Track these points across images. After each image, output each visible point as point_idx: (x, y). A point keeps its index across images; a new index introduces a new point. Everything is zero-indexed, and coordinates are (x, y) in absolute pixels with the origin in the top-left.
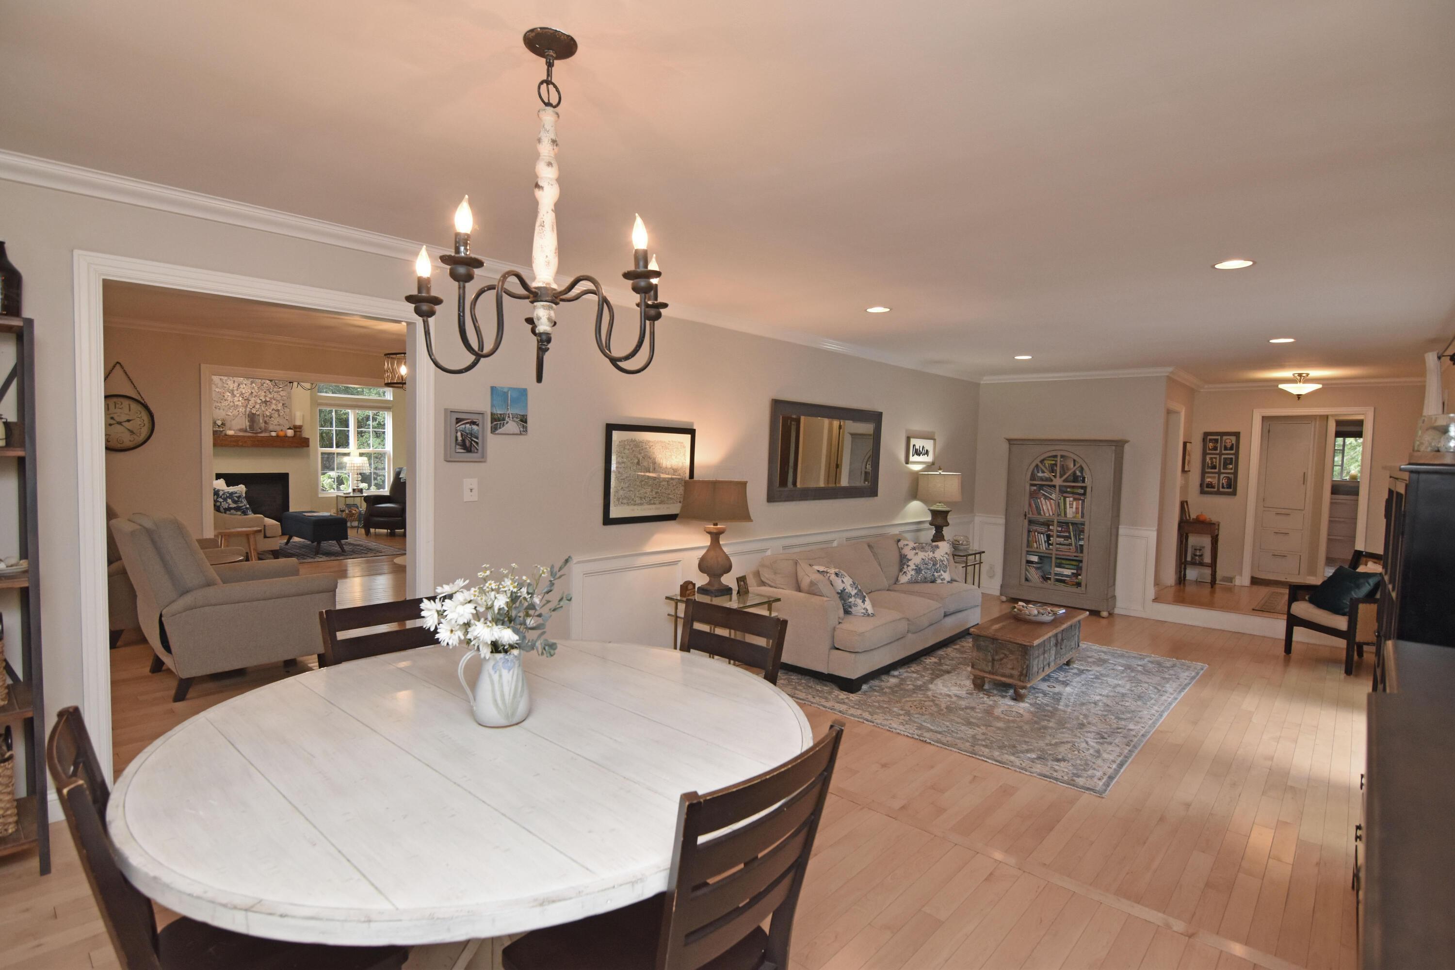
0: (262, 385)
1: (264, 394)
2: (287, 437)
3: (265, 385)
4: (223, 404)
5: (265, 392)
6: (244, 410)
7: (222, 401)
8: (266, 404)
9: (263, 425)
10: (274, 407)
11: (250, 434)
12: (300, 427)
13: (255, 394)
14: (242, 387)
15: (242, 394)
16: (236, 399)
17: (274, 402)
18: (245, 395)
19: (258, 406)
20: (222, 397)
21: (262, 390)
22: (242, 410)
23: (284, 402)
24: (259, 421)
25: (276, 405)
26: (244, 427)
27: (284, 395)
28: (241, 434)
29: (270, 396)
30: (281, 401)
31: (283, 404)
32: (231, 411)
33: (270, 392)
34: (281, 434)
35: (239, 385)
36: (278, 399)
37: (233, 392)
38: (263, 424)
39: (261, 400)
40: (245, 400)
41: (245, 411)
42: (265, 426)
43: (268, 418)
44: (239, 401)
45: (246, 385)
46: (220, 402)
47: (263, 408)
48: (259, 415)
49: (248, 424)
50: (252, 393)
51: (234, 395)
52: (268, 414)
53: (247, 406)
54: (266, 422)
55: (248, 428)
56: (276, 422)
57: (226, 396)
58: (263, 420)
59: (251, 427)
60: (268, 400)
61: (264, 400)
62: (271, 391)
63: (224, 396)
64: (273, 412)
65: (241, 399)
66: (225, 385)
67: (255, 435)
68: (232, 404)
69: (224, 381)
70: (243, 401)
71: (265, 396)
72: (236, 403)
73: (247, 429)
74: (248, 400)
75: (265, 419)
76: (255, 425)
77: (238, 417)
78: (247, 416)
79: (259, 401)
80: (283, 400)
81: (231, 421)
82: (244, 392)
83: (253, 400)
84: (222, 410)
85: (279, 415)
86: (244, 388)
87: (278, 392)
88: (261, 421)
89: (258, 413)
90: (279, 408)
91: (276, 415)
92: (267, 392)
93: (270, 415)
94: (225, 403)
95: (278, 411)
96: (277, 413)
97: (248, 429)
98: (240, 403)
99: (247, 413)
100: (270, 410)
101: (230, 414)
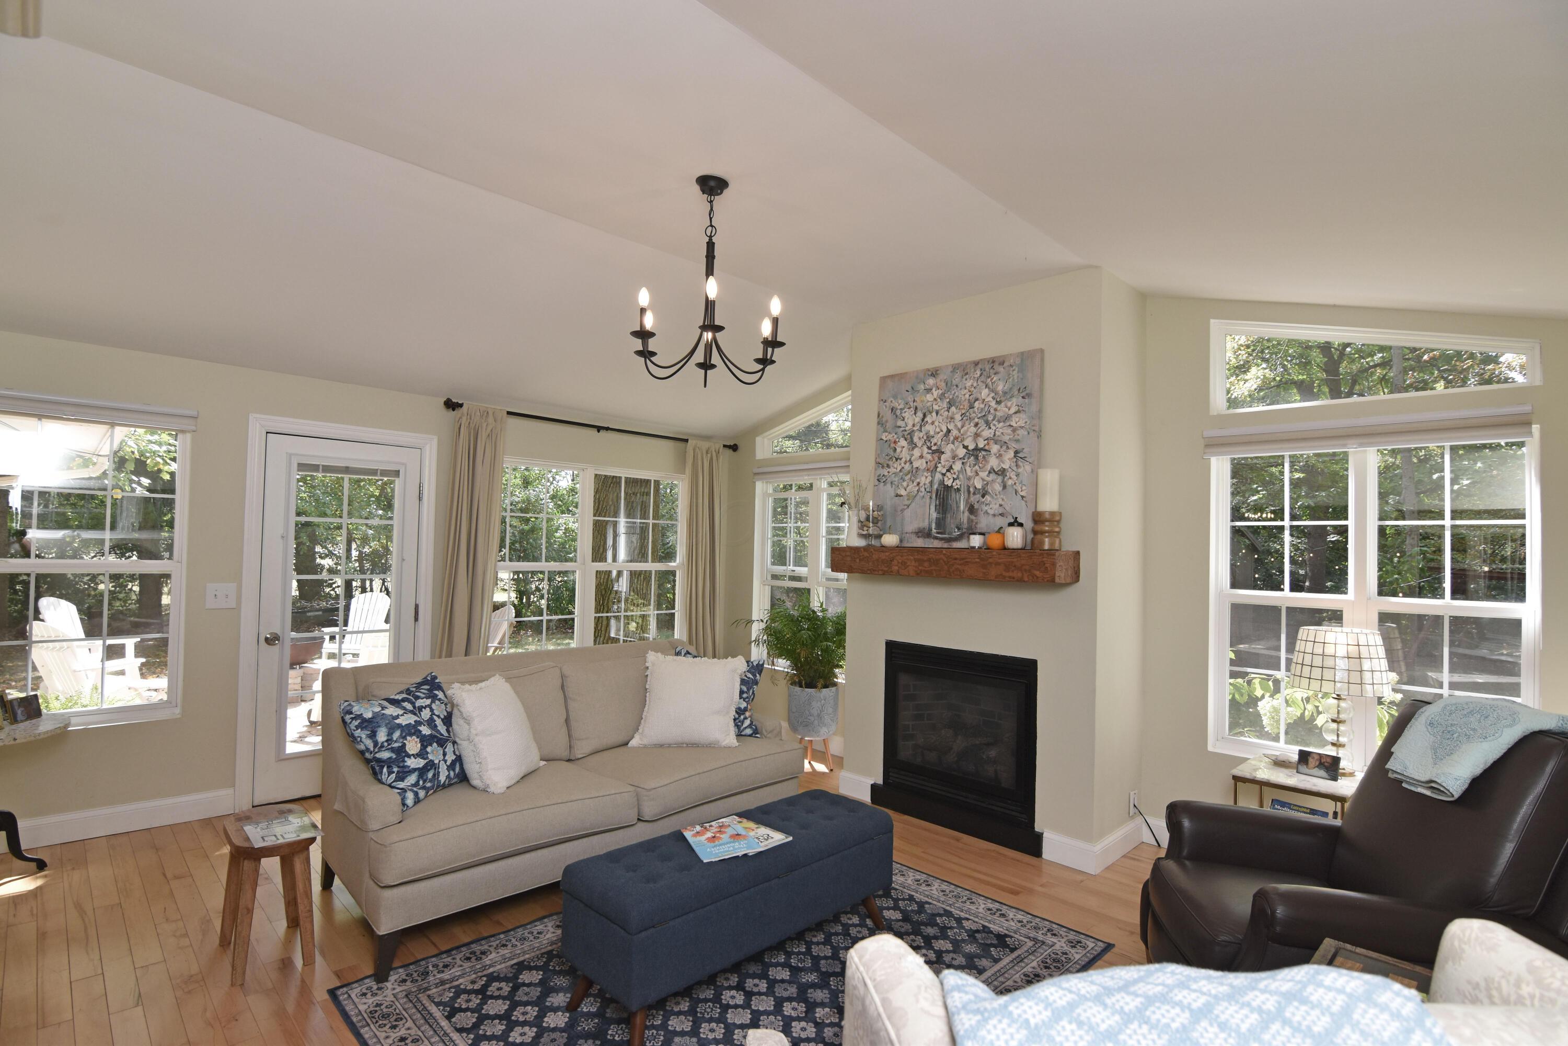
0: (972, 407)
1: (973, 429)
2: (1005, 548)
3: (976, 404)
4: (892, 470)
5: (976, 425)
6: (929, 479)
7: (891, 463)
8: (977, 458)
9: (964, 517)
10: (993, 462)
11: (937, 544)
12: (1054, 519)
13: (955, 432)
14: (930, 421)
15: (929, 438)
16: (917, 453)
17: (995, 448)
18: (934, 441)
19: (957, 466)
20: (892, 453)
21: (971, 419)
22: (925, 479)
23: (1017, 446)
24: (958, 507)
25: (999, 456)
26: (925, 524)
27: (1021, 423)
28: (920, 543)
29: (987, 433)
30: (1013, 445)
31: (1016, 452)
32: (905, 484)
33: (988, 424)
34: (995, 541)
35: (925, 416)
36: (1006, 438)
37: (912, 438)
38: (967, 514)
39: (966, 447)
40: (934, 452)
41: (931, 483)
42: (969, 520)
43: (978, 496)
44: (921, 457)
45: (937, 413)
46: (888, 466)
47: (968, 469)
48: (958, 490)
49: (934, 515)
50: (949, 431)
51: (913, 446)
52: (979, 486)
53: (936, 467)
54: (972, 510)
55: (934, 526)
56: (994, 508)
57: (899, 450)
58: (967, 501)
59: (940, 523)
60: (981, 445)
61: (971, 447)
62: (990, 418)
63: (895, 450)
64: (993, 476)
65: (926, 450)
66: (900, 423)
67: (946, 545)
68: (907, 467)
69: (898, 412)
70: (929, 457)
71: (977, 435)
72: (915, 465)
73: (930, 530)
74: (940, 452)
75: (973, 499)
76: (949, 516)
77: (918, 497)
78: (934, 496)
79: (961, 452)
80: (1017, 441)
81: (902, 510)
82: (932, 433)
83: (948, 449)
84: (889, 485)
85: (1005, 487)
86: (933, 423)
87: (1007, 418)
88: (962, 508)
89: (956, 485)
90: (1006, 466)
91: (998, 487)
92: (982, 423)
93: (983, 488)
94: (897, 466)
95: (1002, 472)
96: (1000, 479)
97: (934, 530)
98: (924, 461)
99: (935, 487)
100: (983, 474)
101: (903, 492)
